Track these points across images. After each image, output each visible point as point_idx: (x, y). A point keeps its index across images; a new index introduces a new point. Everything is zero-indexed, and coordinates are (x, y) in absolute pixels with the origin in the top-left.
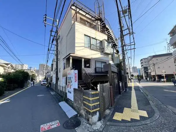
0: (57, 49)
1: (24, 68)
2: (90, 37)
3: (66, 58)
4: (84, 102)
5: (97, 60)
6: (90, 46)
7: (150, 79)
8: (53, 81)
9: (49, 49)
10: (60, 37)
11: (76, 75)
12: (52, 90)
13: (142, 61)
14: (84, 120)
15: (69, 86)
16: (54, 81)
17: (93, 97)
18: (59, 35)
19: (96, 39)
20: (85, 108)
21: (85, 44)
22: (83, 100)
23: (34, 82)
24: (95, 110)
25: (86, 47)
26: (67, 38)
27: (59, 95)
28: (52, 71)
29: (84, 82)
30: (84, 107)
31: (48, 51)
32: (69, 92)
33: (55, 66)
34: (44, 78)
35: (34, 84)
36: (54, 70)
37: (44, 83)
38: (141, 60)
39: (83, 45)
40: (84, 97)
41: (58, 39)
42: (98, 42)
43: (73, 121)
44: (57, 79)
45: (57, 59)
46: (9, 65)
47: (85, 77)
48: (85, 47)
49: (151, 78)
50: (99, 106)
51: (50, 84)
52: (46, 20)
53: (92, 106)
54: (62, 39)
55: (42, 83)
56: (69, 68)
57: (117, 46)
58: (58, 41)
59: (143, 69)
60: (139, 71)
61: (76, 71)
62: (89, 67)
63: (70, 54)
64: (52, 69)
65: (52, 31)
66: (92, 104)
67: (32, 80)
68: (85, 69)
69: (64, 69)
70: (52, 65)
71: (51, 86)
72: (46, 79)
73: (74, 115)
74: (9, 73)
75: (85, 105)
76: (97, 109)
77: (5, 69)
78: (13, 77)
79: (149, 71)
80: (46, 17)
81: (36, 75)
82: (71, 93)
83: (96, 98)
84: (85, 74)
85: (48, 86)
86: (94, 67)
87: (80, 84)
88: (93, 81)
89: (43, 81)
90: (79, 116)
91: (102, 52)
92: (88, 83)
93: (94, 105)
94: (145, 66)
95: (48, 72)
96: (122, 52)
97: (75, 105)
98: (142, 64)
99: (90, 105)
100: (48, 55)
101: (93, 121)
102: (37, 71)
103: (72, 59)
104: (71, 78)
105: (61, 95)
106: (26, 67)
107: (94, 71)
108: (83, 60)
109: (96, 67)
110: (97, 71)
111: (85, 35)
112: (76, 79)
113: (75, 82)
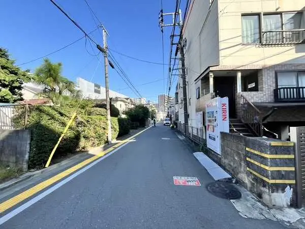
0: (183, 65)
1: (142, 103)
2: (259, 14)
3: (201, 78)
4: (248, 159)
5: (279, 71)
6: (260, 38)
8: (179, 120)
9: (170, 68)
10: (186, 42)
11: (224, 107)
12: (180, 133)
14: (249, 193)
15: (211, 127)
16: (182, 120)
17: (276, 154)
18: (184, 38)
19: (281, 13)
20: (251, 171)
21: (243, 37)
22: (246, 156)
23: (155, 120)
25: (248, 44)
26: (200, 38)
27: (192, 141)
28: (176, 104)
29: (243, 121)
30: (248, 169)
31: (170, 71)
32: (210, 137)
33: (181, 96)
34: (166, 115)
35: (155, 123)
36: (180, 101)
37: (167, 122)
39: (239, 40)
40: (247, 149)
41: (184, 46)
43: (223, 186)
44: (187, 116)
45: (184, 82)
46: (129, 100)
47: (246, 111)
48: (243, 44)
50: (293, 175)
51: (176, 124)
52: (162, 20)
54: (190, 43)
55: (165, 122)
56: (209, 96)
58: (184, 50)
61: (226, 100)
62: (255, 89)
63: (209, 67)
64: (177, 101)
65: (173, 36)
66: (271, 166)
67: (153, 118)
68: (245, 94)
69: (199, 97)
70: (177, 94)
71: (177, 127)
72: (169, 116)
73: (225, 179)
74: (131, 110)
75: (249, 164)
76: (288, 182)
77: (126, 105)
78: (134, 114)
80: (162, 16)
81: (156, 111)
82: (214, 139)
83: (286, 156)
84: (246, 105)
85: (173, 127)
87: (234, 125)
88: (269, 120)
89: (166, 120)
90: (235, 183)
92: (253, 125)
95: (170, 107)
97: (225, 161)
100: (170, 78)
101: (273, 201)
102: (157, 106)
103: (213, 76)
104: (215, 112)
105: (194, 142)
106: (144, 102)
107: (272, 97)
108: (239, 75)
109: (279, 87)
110: (282, 97)
111: (243, 15)
112: (224, 114)
113: (223, 120)
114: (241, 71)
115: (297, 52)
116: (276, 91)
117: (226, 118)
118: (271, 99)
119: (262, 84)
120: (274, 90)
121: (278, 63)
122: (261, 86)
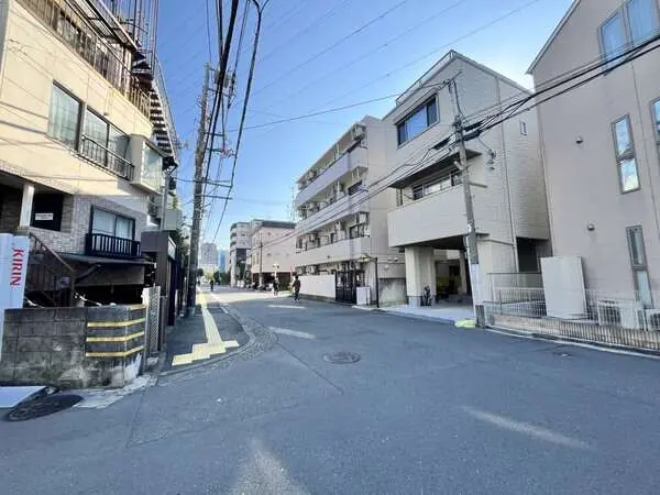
2: (81, 103)
4: (88, 339)
5: (97, 207)
6: (77, 142)
7: (246, 283)
13: (234, 230)
17: (133, 319)
19: (108, 123)
20: (93, 354)
21: (49, 122)
22: (85, 336)
24: (133, 351)
25: (56, 141)
30: (87, 354)
38: (234, 226)
39: (42, 125)
40: (89, 325)
42: (113, 134)
48: (48, 137)
49: (248, 281)
53: (128, 341)
57: (176, 166)
59: (234, 254)
60: (223, 259)
66: (128, 335)
68: (38, 232)
76: (138, 349)
79: (248, 262)
86: (84, 232)
91: (126, 179)
93: (133, 339)
94: (239, 246)
96: (196, 197)
98: (234, 239)
99: (123, 339)
101: (126, 377)
107: (83, 246)
108: (30, 191)
109: (94, 232)
110: (98, 247)
111: (56, 83)
112: (16, 271)
113: (13, 283)
114: (36, 185)
115: (119, 188)
116: (89, 237)
117: (19, 279)
118: (80, 248)
119: (70, 221)
120: (87, 235)
121: (98, 194)
122: (67, 224)
